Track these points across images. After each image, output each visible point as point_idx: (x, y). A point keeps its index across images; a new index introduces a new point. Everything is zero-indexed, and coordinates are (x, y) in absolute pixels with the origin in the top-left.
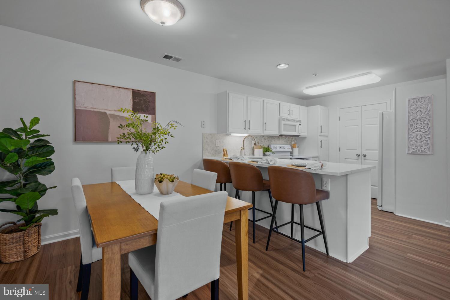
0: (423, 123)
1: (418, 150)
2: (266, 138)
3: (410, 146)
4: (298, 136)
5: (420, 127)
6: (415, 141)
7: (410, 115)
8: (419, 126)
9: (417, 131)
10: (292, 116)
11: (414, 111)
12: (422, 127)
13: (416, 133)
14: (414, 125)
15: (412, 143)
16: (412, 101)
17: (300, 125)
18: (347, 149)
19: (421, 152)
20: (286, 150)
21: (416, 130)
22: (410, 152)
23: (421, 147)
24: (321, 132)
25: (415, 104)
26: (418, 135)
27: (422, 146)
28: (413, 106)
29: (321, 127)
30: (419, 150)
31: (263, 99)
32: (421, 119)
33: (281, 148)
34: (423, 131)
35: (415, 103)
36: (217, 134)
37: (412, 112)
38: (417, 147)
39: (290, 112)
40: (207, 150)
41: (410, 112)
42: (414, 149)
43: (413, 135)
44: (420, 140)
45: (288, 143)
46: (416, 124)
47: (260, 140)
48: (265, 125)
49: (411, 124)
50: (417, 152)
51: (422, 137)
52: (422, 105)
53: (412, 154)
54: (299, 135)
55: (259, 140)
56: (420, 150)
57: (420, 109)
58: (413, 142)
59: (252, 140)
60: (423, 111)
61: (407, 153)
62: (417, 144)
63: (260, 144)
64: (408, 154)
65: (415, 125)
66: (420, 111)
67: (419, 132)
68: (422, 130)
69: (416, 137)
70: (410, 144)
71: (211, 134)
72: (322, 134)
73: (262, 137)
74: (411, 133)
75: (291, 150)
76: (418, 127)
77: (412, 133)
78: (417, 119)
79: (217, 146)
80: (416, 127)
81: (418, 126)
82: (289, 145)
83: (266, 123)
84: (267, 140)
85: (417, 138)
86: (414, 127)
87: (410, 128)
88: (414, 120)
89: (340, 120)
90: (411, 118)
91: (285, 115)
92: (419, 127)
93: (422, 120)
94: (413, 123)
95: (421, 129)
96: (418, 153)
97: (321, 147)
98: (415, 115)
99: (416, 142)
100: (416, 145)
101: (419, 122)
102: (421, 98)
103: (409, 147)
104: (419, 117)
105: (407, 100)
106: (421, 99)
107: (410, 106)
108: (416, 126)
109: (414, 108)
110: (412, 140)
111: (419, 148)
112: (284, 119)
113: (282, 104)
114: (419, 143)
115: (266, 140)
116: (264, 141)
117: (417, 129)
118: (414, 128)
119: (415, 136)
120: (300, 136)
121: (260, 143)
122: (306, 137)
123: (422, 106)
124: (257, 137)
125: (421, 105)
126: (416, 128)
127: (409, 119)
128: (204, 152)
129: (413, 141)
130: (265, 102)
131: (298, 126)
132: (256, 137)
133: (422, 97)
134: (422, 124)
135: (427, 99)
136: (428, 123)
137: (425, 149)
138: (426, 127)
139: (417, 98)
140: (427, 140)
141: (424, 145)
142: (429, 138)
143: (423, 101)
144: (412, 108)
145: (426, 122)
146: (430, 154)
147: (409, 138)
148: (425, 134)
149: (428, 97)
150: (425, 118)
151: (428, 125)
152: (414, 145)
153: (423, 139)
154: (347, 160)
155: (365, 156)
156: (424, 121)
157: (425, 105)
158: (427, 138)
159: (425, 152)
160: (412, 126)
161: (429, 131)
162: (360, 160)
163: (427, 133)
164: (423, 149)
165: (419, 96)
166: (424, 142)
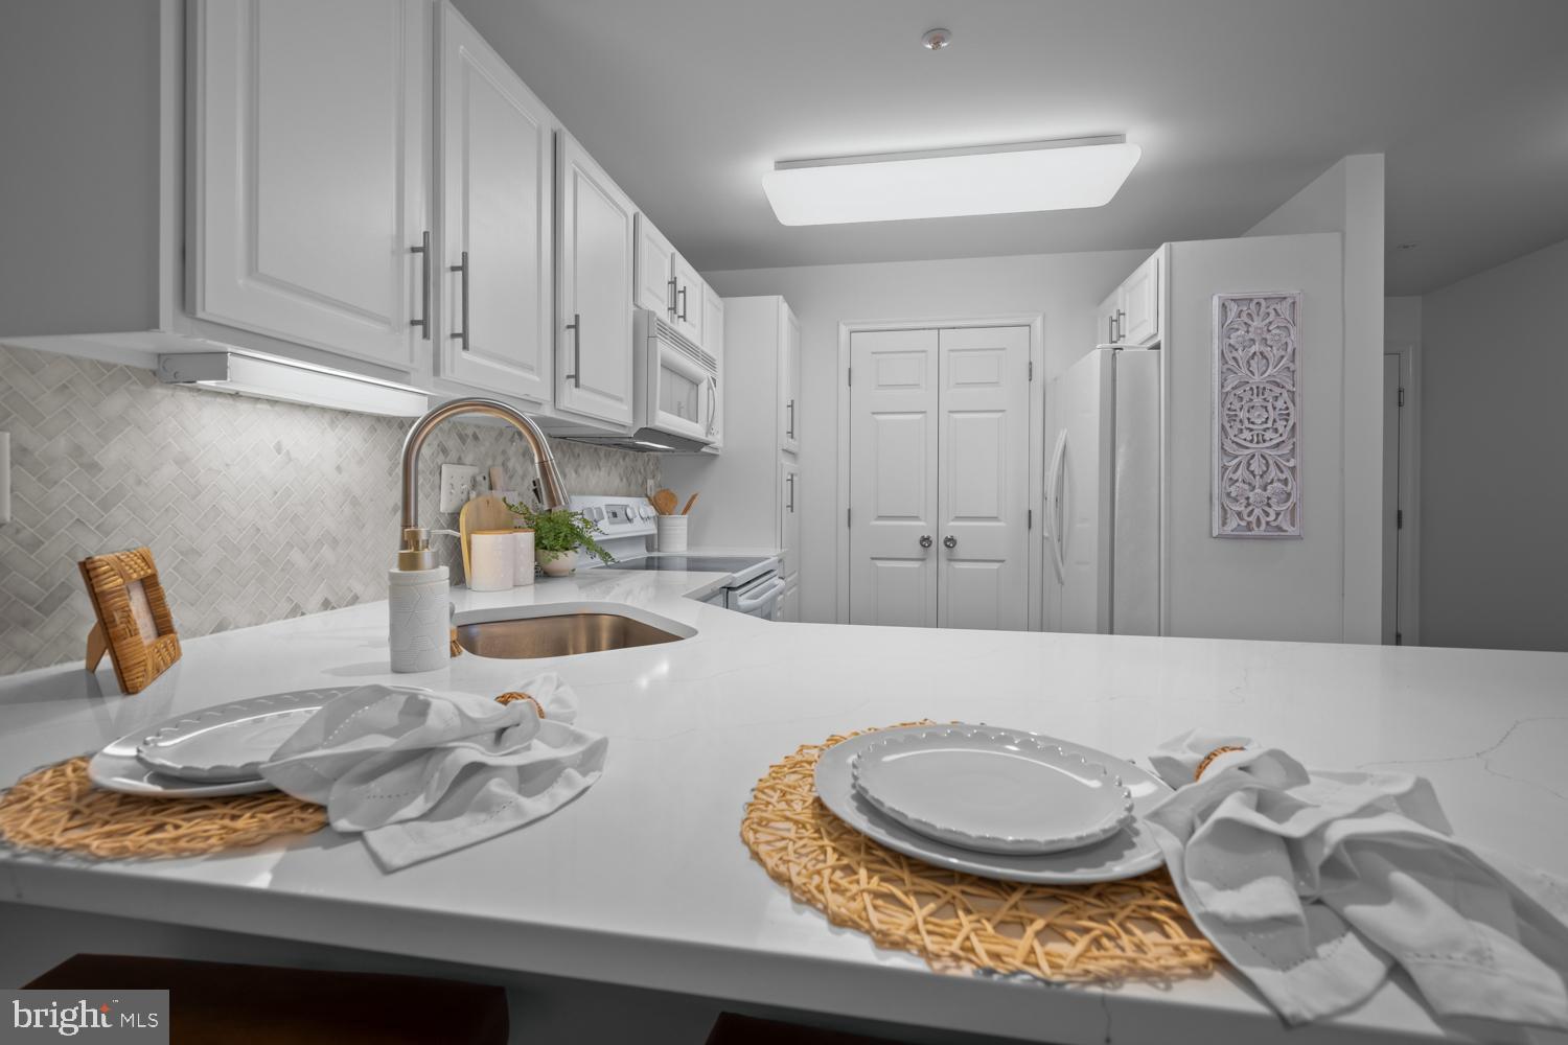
0: (1270, 408)
1: (1254, 522)
3: (1227, 502)
4: (701, 446)
5: (1263, 423)
6: (1244, 482)
7: (1226, 366)
8: (1258, 415)
9: (1252, 441)
10: (685, 324)
11: (1239, 354)
12: (1269, 425)
13: (1247, 448)
14: (1241, 415)
15: (1233, 489)
16: (1234, 309)
17: (714, 382)
18: (881, 518)
19: (1265, 530)
20: (635, 527)
21: (1247, 435)
22: (1228, 529)
23: (1267, 509)
24: (791, 434)
25: (1246, 323)
26: (1254, 456)
27: (1269, 505)
28: (1239, 333)
29: (792, 406)
30: (1258, 519)
31: (554, 123)
32: (1264, 388)
33: (615, 515)
34: (1271, 439)
35: (1244, 318)
37: (1234, 358)
38: (1250, 508)
39: (677, 297)
41: (1228, 356)
42: (1239, 514)
43: (1237, 457)
44: (1261, 476)
45: (633, 487)
46: (1246, 408)
47: (500, 460)
48: (567, 337)
49: (1229, 409)
50: (1252, 530)
51: (1267, 464)
52: (1268, 331)
53: (1237, 536)
54: (708, 439)
56: (1264, 519)
57: (1263, 349)
58: (1237, 484)
59: (441, 457)
60: (1269, 355)
61: (1215, 533)
62: (1251, 495)
63: (498, 494)
64: (1220, 537)
65: (1245, 415)
66: (1261, 353)
67: (1258, 442)
68: (1267, 437)
69: (1249, 464)
70: (1229, 494)
72: (794, 444)
74: (1231, 448)
75: (650, 528)
76: (1253, 423)
77: (1234, 446)
78: (1252, 389)
80: (1246, 422)
81: (1254, 415)
82: (643, 496)
83: (576, 327)
85: (1252, 468)
86: (1241, 421)
87: (1227, 426)
88: (1239, 392)
89: (851, 385)
90: (1232, 381)
91: (656, 302)
92: (1259, 421)
93: (1267, 393)
94: (1237, 405)
95: (1265, 430)
96: (1256, 532)
98: (1244, 370)
99: (1246, 487)
100: (1248, 498)
101: (1258, 401)
102: (1265, 299)
103: (1223, 508)
104: (1258, 379)
105: (1216, 302)
106: (1263, 303)
107: (1227, 330)
108: (1249, 419)
109: (1240, 339)
110: (1235, 477)
111: (1258, 512)
112: (662, 330)
113: (647, 226)
114: (1258, 491)
116: (520, 472)
117: (1251, 430)
118: (1240, 426)
119: (1244, 462)
120: (704, 450)
122: (717, 455)
123: (1268, 337)
124: (476, 437)
125: (1265, 329)
126: (1246, 424)
127: (1222, 386)
129: (1237, 481)
130: (568, 154)
132: (470, 432)
133: (1270, 294)
134: (1267, 411)
135: (1284, 308)
136: (1287, 408)
137: (1278, 514)
138: (1280, 425)
139: (1251, 300)
140: (1286, 479)
141: (1274, 500)
142: (1293, 469)
143: (1273, 313)
144: (1232, 342)
145: (1280, 404)
146: (1299, 538)
147: (1225, 468)
148: (1280, 453)
149: (1290, 301)
150: (1278, 385)
151: (1288, 414)
152: (1243, 501)
153: (1273, 473)
154: (880, 564)
155: (950, 542)
156: (1276, 398)
157: (1278, 331)
158: (1283, 468)
159: (1279, 528)
160: (1232, 418)
161: (1291, 441)
162: (932, 564)
163: (1286, 450)
164: (1272, 517)
165: (1258, 290)
166: (1278, 485)
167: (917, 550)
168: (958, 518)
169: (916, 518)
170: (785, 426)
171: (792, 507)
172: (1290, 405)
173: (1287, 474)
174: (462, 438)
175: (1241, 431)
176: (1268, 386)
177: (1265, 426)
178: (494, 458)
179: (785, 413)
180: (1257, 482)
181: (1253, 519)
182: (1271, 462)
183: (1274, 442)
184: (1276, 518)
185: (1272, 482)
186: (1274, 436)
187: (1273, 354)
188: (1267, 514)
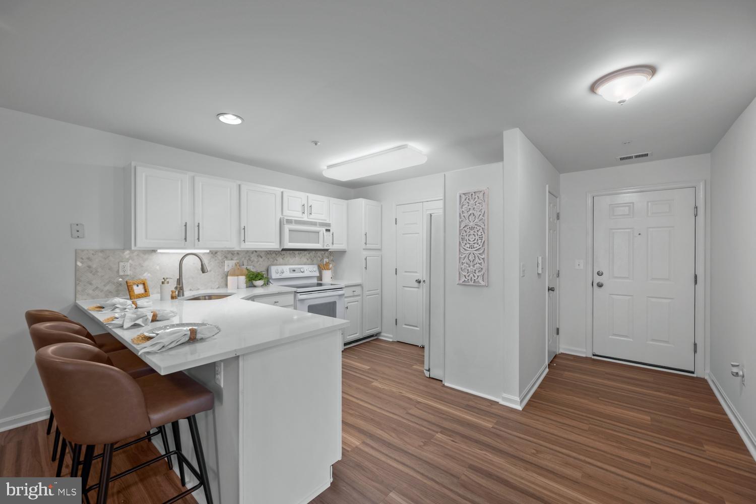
0: (476, 235)
2: (261, 254)
3: (461, 271)
4: (327, 250)
6: (467, 264)
7: (461, 220)
8: (472, 238)
10: (311, 216)
11: (466, 215)
13: (468, 250)
15: (463, 266)
16: (464, 197)
17: (328, 230)
18: (406, 272)
19: (474, 282)
20: (306, 274)
21: (468, 245)
22: (461, 282)
24: (366, 243)
25: (468, 203)
26: (470, 253)
27: (475, 273)
28: (465, 206)
29: (366, 235)
30: (471, 278)
31: (239, 182)
32: (474, 227)
33: (294, 271)
35: (467, 200)
36: (124, 250)
37: (464, 216)
38: (469, 274)
39: (307, 208)
40: (91, 284)
41: (462, 215)
42: (465, 276)
43: (465, 254)
44: (473, 262)
45: (315, 261)
46: (468, 235)
47: (247, 258)
48: (243, 231)
49: (462, 236)
50: (469, 282)
51: (475, 257)
52: (475, 205)
53: (464, 284)
54: (325, 248)
55: (244, 259)
56: (473, 278)
57: (474, 212)
58: (465, 264)
60: (475, 214)
61: (457, 283)
62: (469, 269)
63: (245, 267)
65: (467, 238)
66: (473, 214)
68: (475, 247)
69: (468, 257)
70: (461, 268)
71: (102, 251)
72: (368, 246)
73: (253, 253)
74: (462, 250)
75: (317, 274)
76: (470, 241)
77: (464, 250)
78: (470, 228)
79: (121, 273)
80: (468, 240)
81: (470, 238)
82: (316, 264)
83: (244, 229)
84: (264, 258)
85: (470, 258)
86: (466, 240)
87: (461, 242)
88: (466, 229)
89: (396, 224)
90: (463, 225)
91: (294, 213)
92: (472, 240)
93: (475, 229)
94: (465, 234)
95: (474, 244)
96: (472, 283)
97: (366, 268)
98: (467, 221)
99: (468, 266)
100: (468, 270)
101: (472, 232)
102: (475, 192)
103: (460, 274)
104: (471, 224)
105: (458, 196)
106: (473, 193)
107: (461, 205)
109: (466, 209)
110: (464, 262)
111: (471, 275)
112: (289, 222)
113: (288, 193)
114: (472, 267)
115: (261, 257)
116: (256, 260)
117: (469, 244)
118: (466, 242)
119: (467, 256)
121: (245, 263)
122: (346, 251)
123: (476, 207)
126: (468, 242)
127: (460, 227)
128: (79, 288)
130: (243, 188)
131: (323, 234)
132: (236, 252)
133: (476, 191)
135: (481, 195)
136: (482, 235)
137: (478, 277)
138: (480, 241)
139: (470, 193)
140: (481, 263)
141: (477, 271)
142: (483, 259)
143: (477, 198)
144: (463, 210)
145: (479, 234)
146: (485, 286)
147: (460, 258)
148: (479, 252)
149: (483, 192)
150: (479, 226)
151: (482, 237)
152: (466, 271)
153: (477, 260)
154: (405, 289)
156: (478, 231)
157: (478, 205)
158: (481, 259)
159: (478, 282)
160: (463, 239)
161: (483, 248)
163: (481, 251)
164: (476, 277)
165: (472, 189)
166: (478, 265)
167: (416, 284)
169: (416, 272)
170: (364, 241)
172: (483, 233)
173: (482, 261)
174: (233, 254)
175: (466, 244)
176: (476, 226)
177: (474, 242)
178: (245, 258)
180: (471, 264)
181: (469, 278)
182: (476, 256)
183: (477, 248)
184: (477, 279)
185: (476, 264)
186: (478, 246)
187: (477, 214)
188: (474, 276)
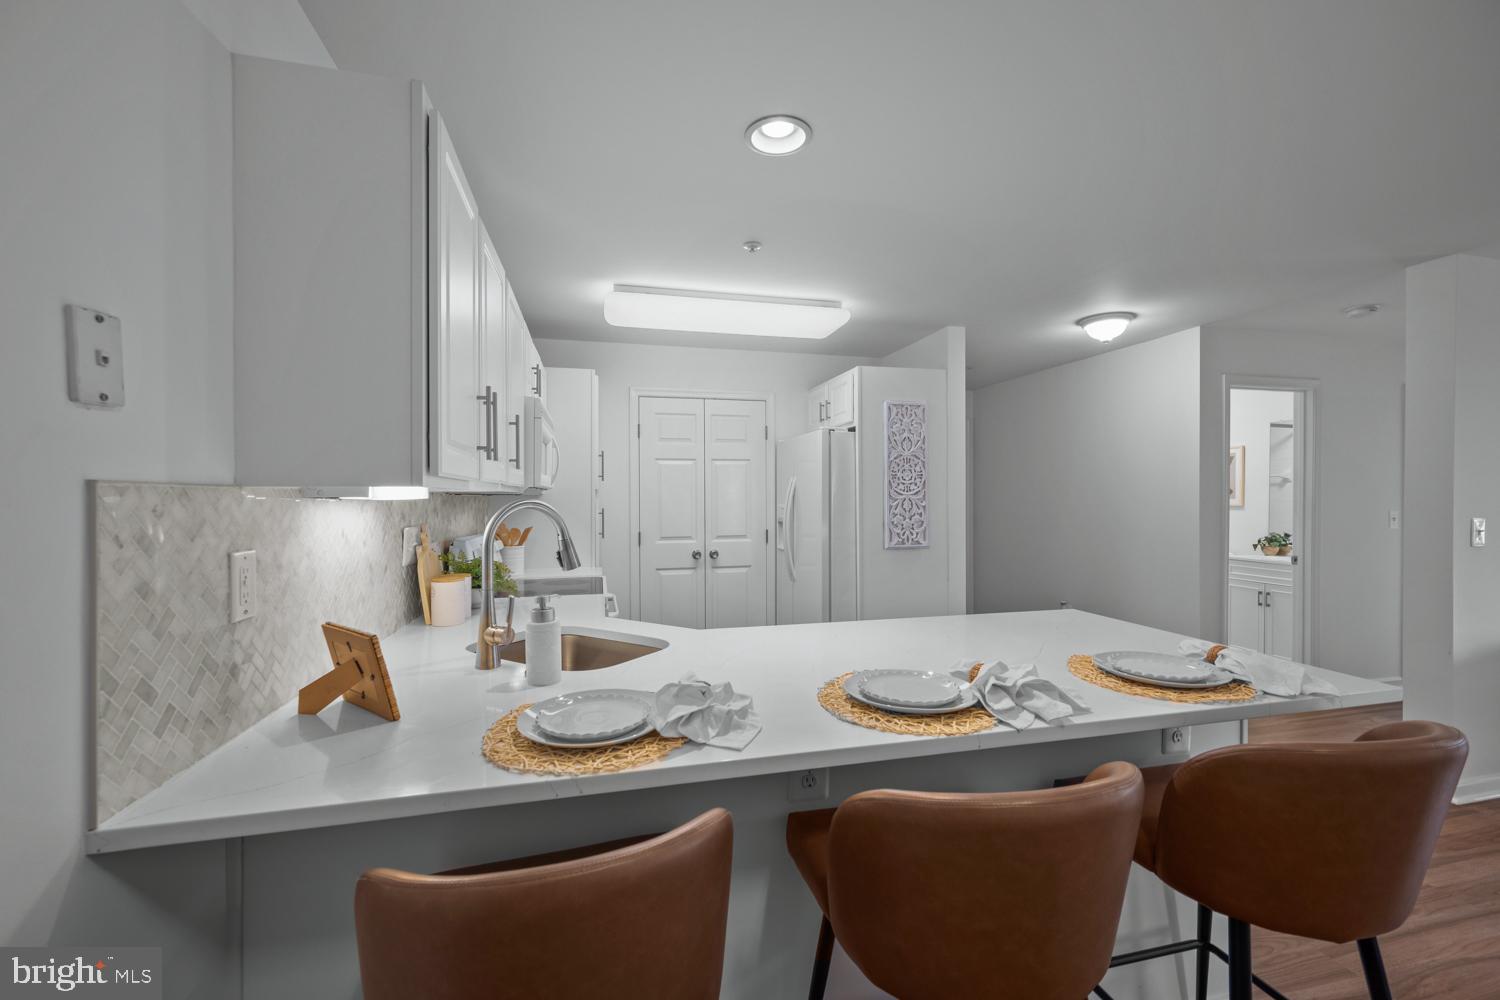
0: (913, 471)
1: (906, 539)
3: (892, 527)
5: (909, 480)
6: (900, 515)
7: (891, 446)
8: (907, 475)
9: (904, 491)
11: (898, 438)
12: (913, 481)
13: (902, 495)
14: (899, 475)
15: (895, 519)
16: (894, 411)
18: (663, 538)
19: (912, 543)
21: (901, 486)
22: (893, 544)
23: (912, 531)
25: (900, 420)
26: (905, 499)
27: (913, 528)
28: (897, 425)
30: (908, 537)
32: (910, 459)
34: (914, 490)
35: (900, 416)
37: (895, 440)
38: (904, 531)
41: (892, 440)
42: (898, 534)
43: (896, 500)
44: (909, 512)
46: (901, 471)
48: (512, 431)
49: (892, 471)
50: (905, 544)
51: (912, 504)
52: (912, 425)
53: (897, 548)
55: (422, 520)
56: (911, 537)
57: (909, 435)
58: (897, 517)
59: (403, 523)
60: (912, 440)
61: (886, 547)
62: (904, 522)
64: (889, 549)
66: (908, 438)
67: (907, 491)
68: (912, 488)
69: (903, 504)
70: (893, 523)
74: (894, 495)
76: (904, 480)
78: (904, 459)
80: (901, 479)
81: (905, 475)
83: (517, 424)
85: (904, 507)
86: (898, 478)
87: (892, 481)
88: (897, 461)
89: (639, 437)
90: (894, 454)
92: (907, 479)
93: (911, 462)
94: (896, 469)
95: (910, 484)
96: (908, 545)
98: (900, 448)
99: (902, 518)
100: (902, 525)
101: (907, 466)
102: (910, 406)
103: (890, 531)
104: (906, 454)
105: (885, 406)
106: (908, 407)
107: (891, 423)
108: (902, 477)
109: (898, 429)
110: (896, 512)
111: (908, 533)
114: (907, 520)
117: (904, 484)
118: (898, 482)
119: (900, 503)
123: (912, 428)
125: (910, 424)
127: (889, 457)
129: (897, 514)
133: (913, 404)
134: (911, 473)
135: (919, 411)
136: (921, 471)
137: (917, 534)
138: (918, 480)
139: (903, 406)
140: (921, 513)
141: (915, 526)
142: (924, 507)
143: (914, 415)
144: (894, 430)
145: (918, 469)
146: (927, 547)
147: (891, 507)
148: (918, 498)
149: (922, 408)
150: (916, 457)
151: (922, 475)
152: (900, 526)
153: (915, 509)
154: (663, 573)
155: (713, 555)
156: (916, 465)
157: (916, 426)
158: (920, 507)
159: (918, 542)
160: (894, 477)
161: (924, 491)
162: (701, 571)
163: (920, 496)
164: (915, 536)
165: (906, 400)
166: (917, 517)
167: (690, 561)
168: (719, 537)
169: (689, 538)
170: (597, 471)
171: (603, 534)
172: (923, 469)
173: (921, 510)
174: (411, 505)
175: (898, 484)
176: (912, 458)
177: (911, 481)
178: (423, 518)
179: (597, 461)
180: (907, 515)
181: (905, 537)
182: (914, 503)
184: (918, 537)
185: (915, 515)
186: (915, 487)
187: (914, 438)
188: (912, 534)
